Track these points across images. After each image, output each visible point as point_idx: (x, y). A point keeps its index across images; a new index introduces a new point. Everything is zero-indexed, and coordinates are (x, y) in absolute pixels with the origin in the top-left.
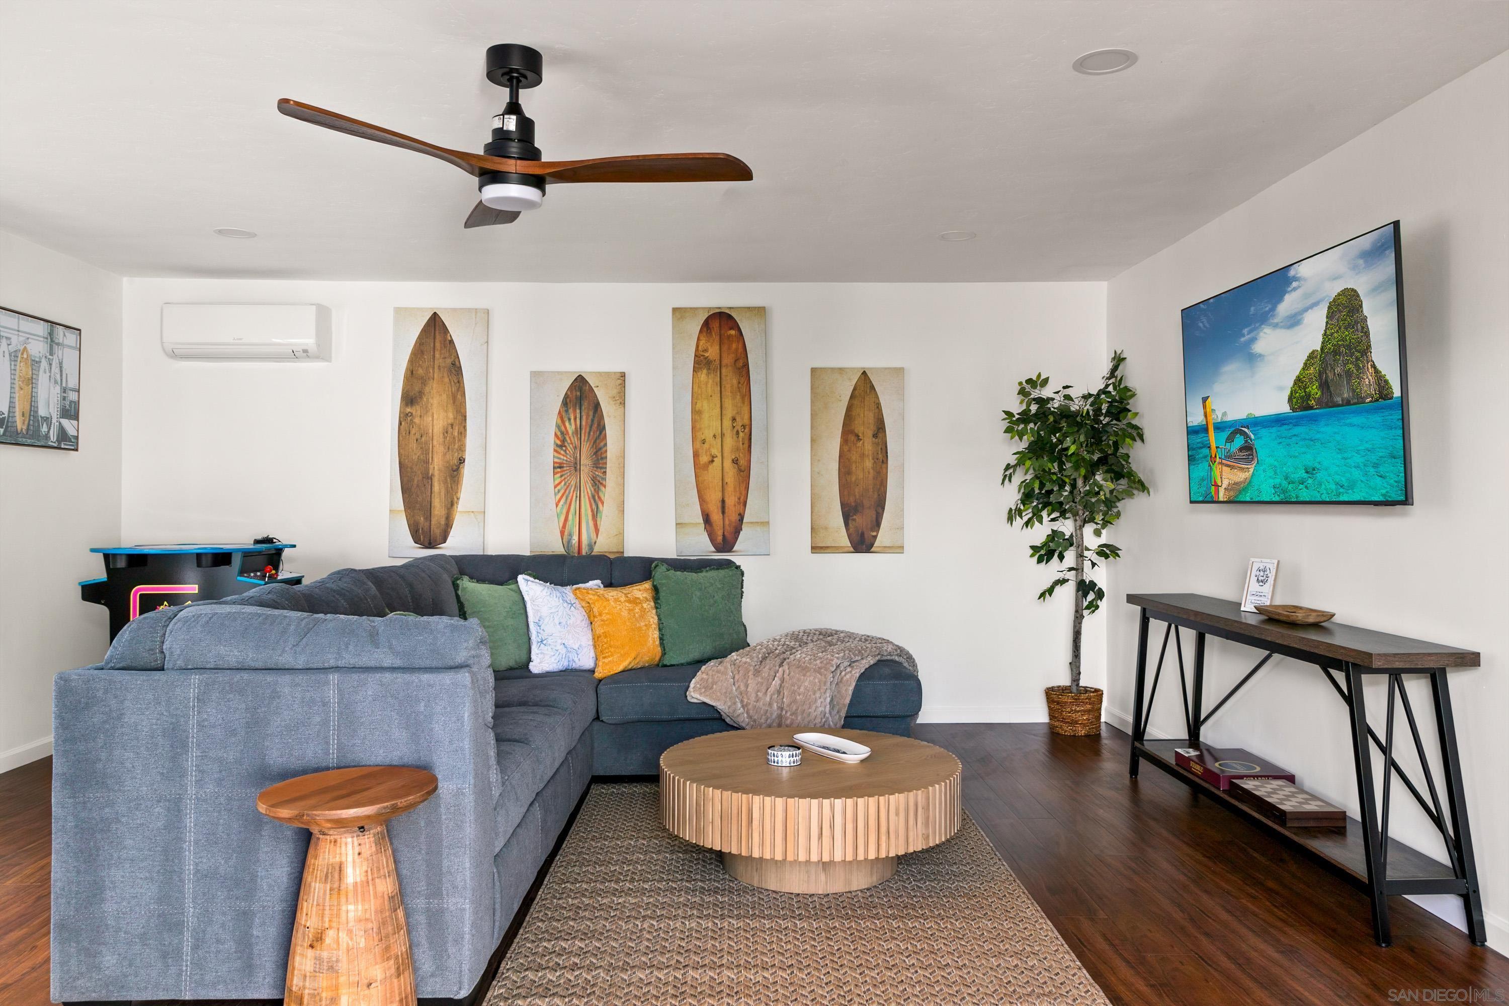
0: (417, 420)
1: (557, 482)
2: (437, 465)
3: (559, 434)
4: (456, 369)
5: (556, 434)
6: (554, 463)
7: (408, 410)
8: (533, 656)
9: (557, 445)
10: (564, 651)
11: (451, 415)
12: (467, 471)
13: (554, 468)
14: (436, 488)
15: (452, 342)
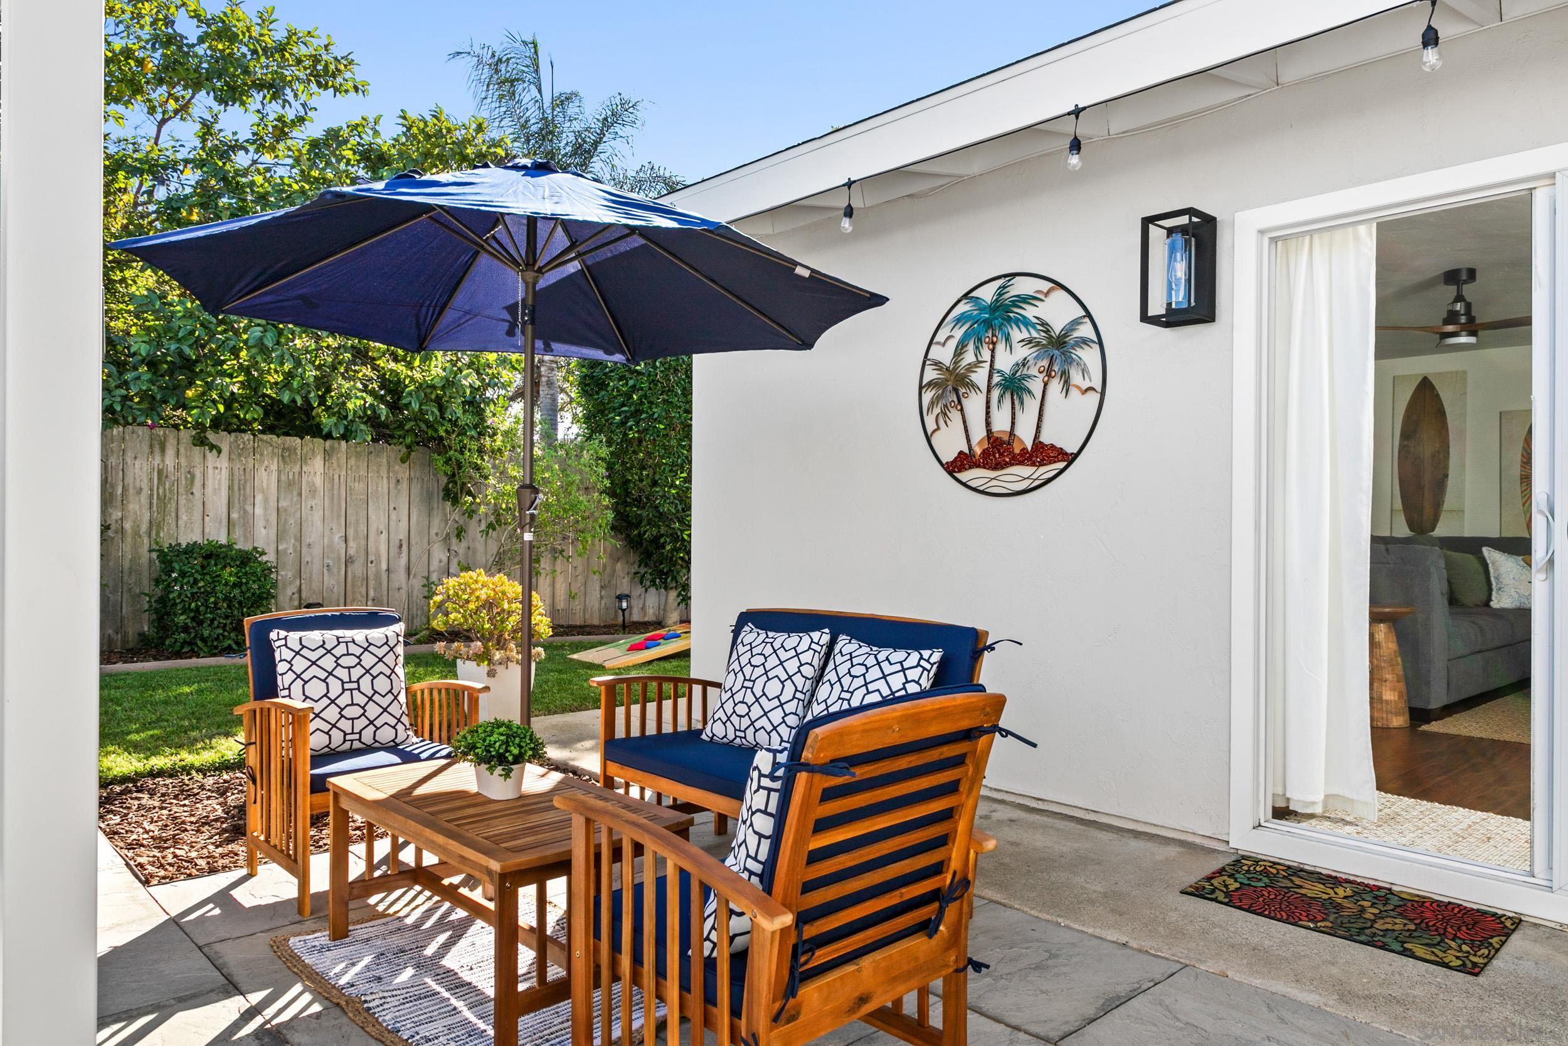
0: (1412, 450)
1: (1524, 488)
2: (1427, 478)
3: (1525, 454)
4: (1441, 413)
5: (1522, 455)
6: (1521, 475)
7: (1405, 443)
8: (1493, 598)
9: (1524, 463)
10: (1516, 596)
11: (1437, 445)
12: (1451, 482)
13: (1521, 479)
14: (1426, 494)
15: (1438, 395)
